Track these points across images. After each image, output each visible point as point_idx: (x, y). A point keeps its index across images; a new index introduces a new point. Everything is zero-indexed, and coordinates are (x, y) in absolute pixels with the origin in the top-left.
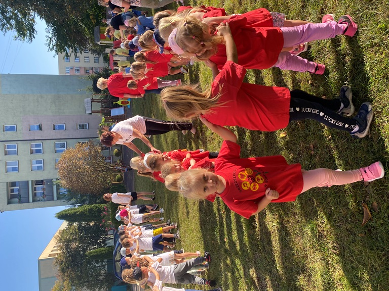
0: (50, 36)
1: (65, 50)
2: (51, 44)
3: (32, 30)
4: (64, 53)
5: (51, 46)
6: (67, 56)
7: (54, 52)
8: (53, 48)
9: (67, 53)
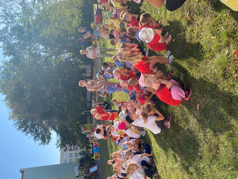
0: (58, 139)
1: (65, 146)
3: (49, 138)
4: (65, 148)
5: (58, 145)
7: (59, 148)
8: (59, 146)
9: (66, 147)
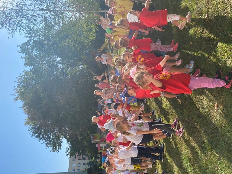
2: (68, 152)
3: (60, 145)
6: (75, 157)
7: (69, 156)
